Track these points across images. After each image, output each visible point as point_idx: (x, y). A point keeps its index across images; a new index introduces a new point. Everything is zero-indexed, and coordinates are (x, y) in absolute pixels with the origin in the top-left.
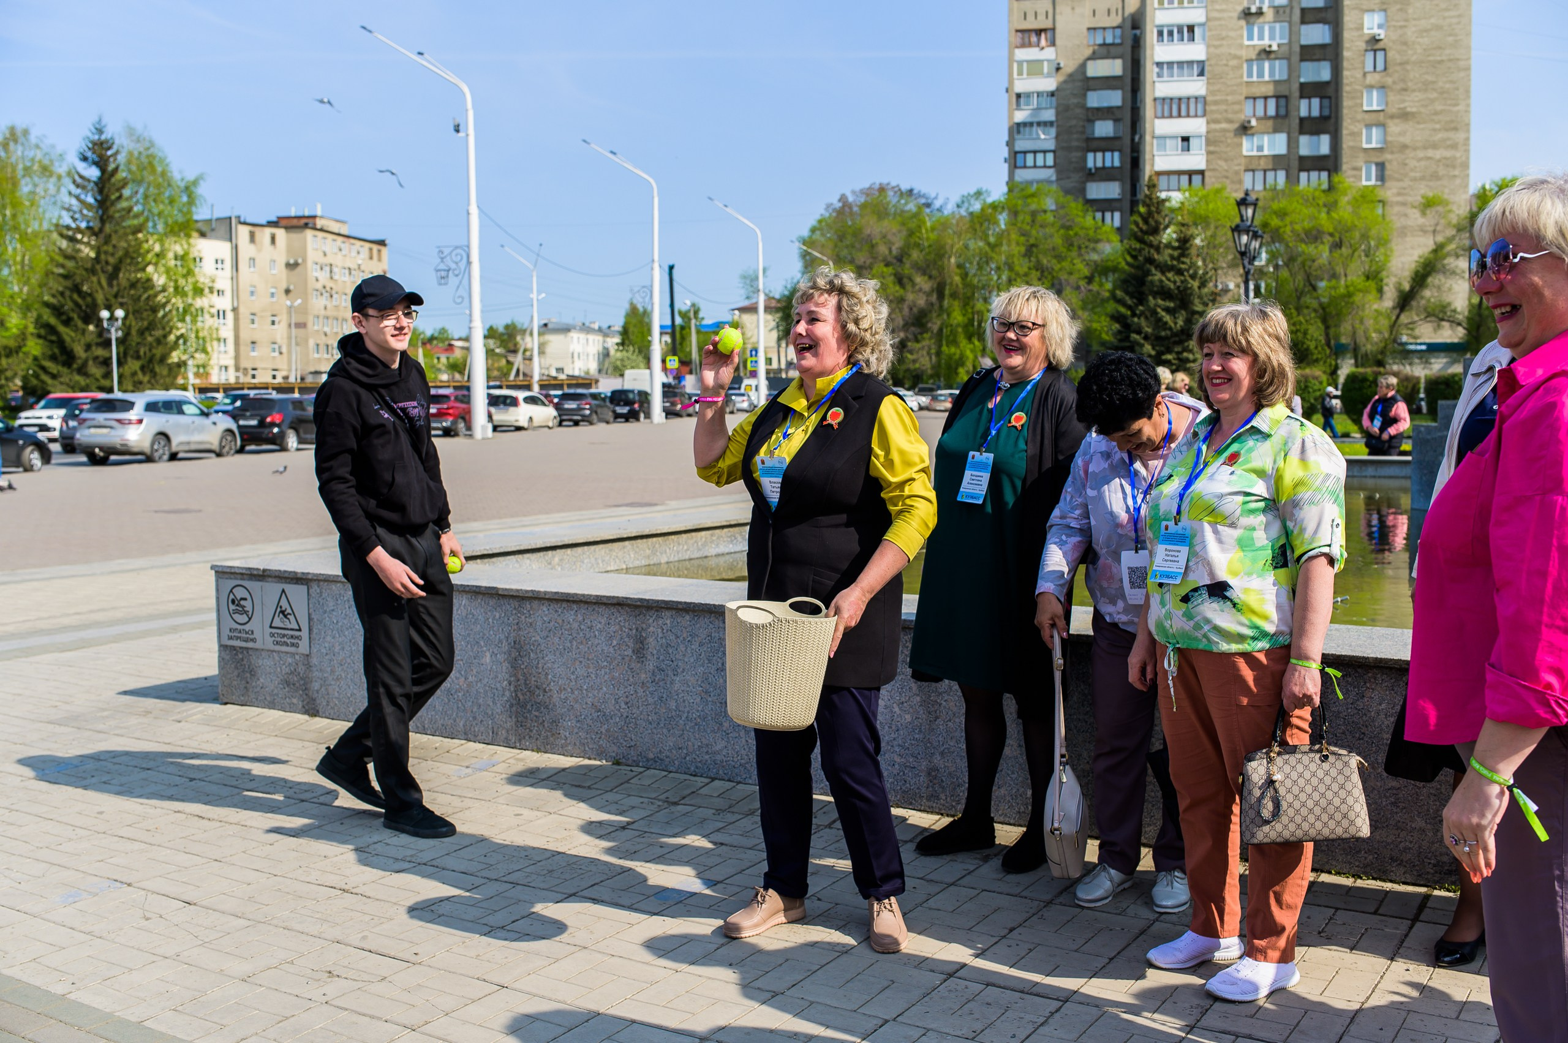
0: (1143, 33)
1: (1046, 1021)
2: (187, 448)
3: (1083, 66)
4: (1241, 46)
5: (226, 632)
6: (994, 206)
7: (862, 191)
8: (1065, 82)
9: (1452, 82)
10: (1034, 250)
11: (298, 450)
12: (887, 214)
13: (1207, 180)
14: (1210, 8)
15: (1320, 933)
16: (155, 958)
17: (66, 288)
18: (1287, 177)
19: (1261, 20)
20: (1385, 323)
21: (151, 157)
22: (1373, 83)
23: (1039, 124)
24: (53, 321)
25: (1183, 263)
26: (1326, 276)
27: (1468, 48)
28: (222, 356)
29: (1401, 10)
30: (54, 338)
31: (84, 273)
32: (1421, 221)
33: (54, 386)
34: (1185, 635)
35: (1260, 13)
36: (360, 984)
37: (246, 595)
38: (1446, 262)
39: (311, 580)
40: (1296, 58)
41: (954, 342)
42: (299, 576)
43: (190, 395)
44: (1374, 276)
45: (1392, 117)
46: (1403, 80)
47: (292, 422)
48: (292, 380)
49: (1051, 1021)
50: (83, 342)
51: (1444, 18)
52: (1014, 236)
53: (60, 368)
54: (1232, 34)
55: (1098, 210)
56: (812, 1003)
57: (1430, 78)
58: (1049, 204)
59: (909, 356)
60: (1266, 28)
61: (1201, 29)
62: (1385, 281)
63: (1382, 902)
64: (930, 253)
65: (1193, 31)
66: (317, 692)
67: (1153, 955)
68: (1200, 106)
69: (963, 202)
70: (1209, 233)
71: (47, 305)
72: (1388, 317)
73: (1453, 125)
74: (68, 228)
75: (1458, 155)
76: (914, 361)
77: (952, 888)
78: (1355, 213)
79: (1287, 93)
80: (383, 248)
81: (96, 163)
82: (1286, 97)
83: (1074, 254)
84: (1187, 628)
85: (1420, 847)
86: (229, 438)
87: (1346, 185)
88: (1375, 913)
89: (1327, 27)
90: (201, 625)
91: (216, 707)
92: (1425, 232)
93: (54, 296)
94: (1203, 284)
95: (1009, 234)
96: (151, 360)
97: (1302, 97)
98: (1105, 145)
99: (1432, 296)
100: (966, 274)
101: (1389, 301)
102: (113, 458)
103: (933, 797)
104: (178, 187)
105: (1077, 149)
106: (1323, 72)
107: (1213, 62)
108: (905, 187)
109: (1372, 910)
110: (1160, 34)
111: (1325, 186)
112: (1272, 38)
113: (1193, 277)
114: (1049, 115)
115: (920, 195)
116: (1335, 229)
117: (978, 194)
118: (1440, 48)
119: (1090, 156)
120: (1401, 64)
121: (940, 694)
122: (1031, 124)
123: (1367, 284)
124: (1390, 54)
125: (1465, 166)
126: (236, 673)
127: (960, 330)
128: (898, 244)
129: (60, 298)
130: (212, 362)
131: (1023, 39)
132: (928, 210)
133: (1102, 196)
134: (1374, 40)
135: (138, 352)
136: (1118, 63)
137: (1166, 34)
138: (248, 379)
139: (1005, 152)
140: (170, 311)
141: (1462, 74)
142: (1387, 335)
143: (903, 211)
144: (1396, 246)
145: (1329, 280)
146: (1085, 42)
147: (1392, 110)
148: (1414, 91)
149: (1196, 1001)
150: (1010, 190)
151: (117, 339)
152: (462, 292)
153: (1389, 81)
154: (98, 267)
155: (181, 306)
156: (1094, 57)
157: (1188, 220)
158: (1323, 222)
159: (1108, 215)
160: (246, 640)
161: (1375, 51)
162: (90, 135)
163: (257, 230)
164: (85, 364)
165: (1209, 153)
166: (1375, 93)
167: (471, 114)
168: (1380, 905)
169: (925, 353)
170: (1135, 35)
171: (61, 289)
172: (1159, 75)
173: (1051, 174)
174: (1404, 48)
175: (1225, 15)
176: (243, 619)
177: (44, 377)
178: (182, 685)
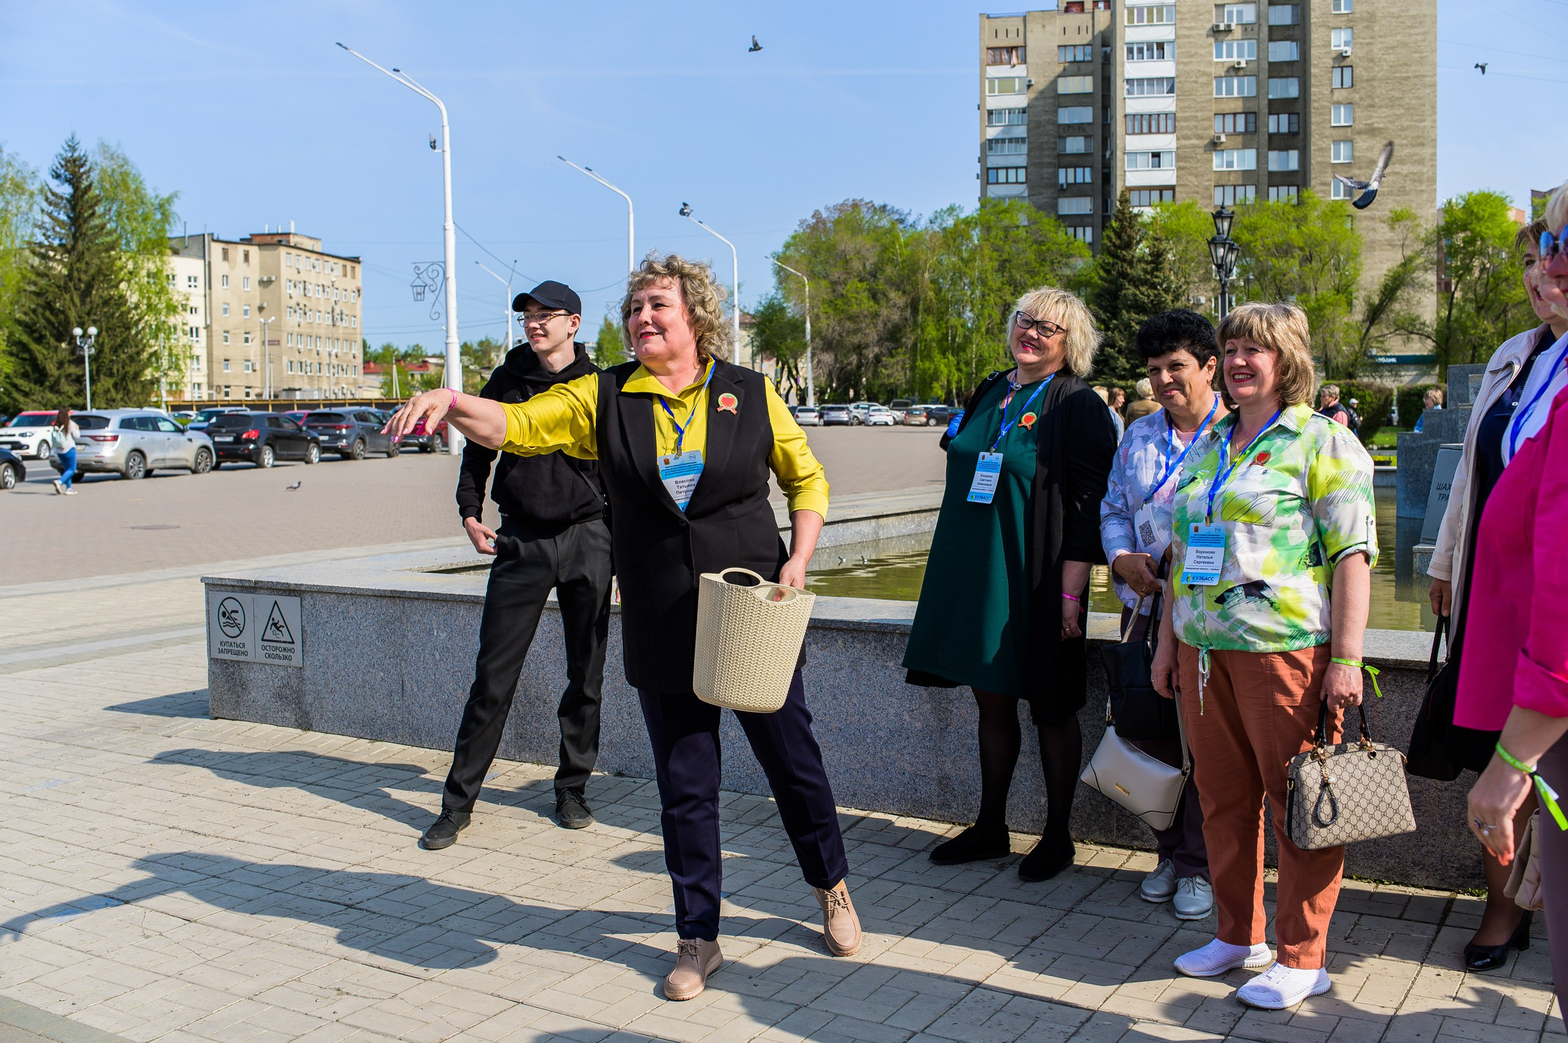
0: (1113, 50)
1: (1077, 1032)
2: (162, 465)
3: (1054, 83)
4: (1210, 63)
5: (216, 645)
6: (967, 222)
7: (835, 208)
8: (1036, 99)
9: (1418, 98)
10: (1007, 264)
11: (274, 466)
12: (861, 231)
13: (1177, 195)
14: (1178, 25)
15: (1346, 939)
16: (156, 977)
17: (38, 305)
18: (1257, 192)
19: (1230, 37)
20: (1355, 336)
21: (124, 175)
22: (1340, 99)
23: (1011, 140)
24: (25, 338)
25: (1157, 277)
26: (1297, 290)
27: (1434, 65)
28: (195, 373)
29: (1367, 27)
30: (26, 356)
31: (56, 290)
32: (1390, 235)
33: (26, 404)
34: (1219, 636)
35: (1228, 30)
36: (371, 1002)
37: (238, 607)
38: (1414, 275)
39: (304, 592)
40: (1264, 75)
41: (929, 357)
42: (292, 587)
43: (163, 412)
44: (1344, 290)
45: (1360, 133)
46: (1370, 97)
47: (268, 439)
48: (266, 396)
49: (1081, 1030)
50: (55, 360)
51: (1410, 35)
52: (986, 251)
53: (32, 386)
54: (1201, 51)
55: (1070, 226)
56: (837, 1015)
57: (1397, 94)
58: (1022, 219)
59: (884, 371)
60: (1235, 45)
61: (1171, 46)
62: (1354, 295)
63: (1406, 906)
64: (903, 268)
65: (1163, 49)
66: (311, 705)
67: (1180, 963)
68: (1170, 122)
69: (936, 218)
70: (1180, 248)
71: (19, 322)
72: (1358, 330)
73: (1419, 141)
74: (41, 245)
75: (1425, 170)
76: (889, 376)
77: (970, 897)
78: (1325, 227)
79: (1256, 110)
80: (356, 265)
81: (69, 181)
82: (1255, 113)
83: (1047, 269)
84: (1222, 629)
85: (1442, 851)
86: (205, 455)
87: (1315, 200)
88: (1400, 918)
89: (1294, 44)
90: (186, 640)
91: (207, 722)
92: (1393, 246)
93: (26, 314)
94: (1176, 298)
95: (982, 250)
96: (124, 378)
97: (1270, 113)
98: (1076, 161)
99: (1402, 310)
100: (940, 290)
101: (1359, 314)
102: (87, 475)
103: (945, 805)
104: (152, 205)
105: (1049, 165)
106: (1291, 89)
107: (1182, 79)
108: (878, 203)
109: (1397, 915)
110: (1130, 51)
111: (1294, 201)
112: (1240, 55)
113: (1167, 291)
114: (1021, 132)
115: (893, 212)
116: (1305, 243)
117: (951, 209)
118: (1406, 64)
119: (1062, 172)
120: (1367, 80)
121: (951, 701)
122: (1003, 141)
123: (1338, 297)
124: (1357, 71)
125: (1432, 180)
126: (227, 687)
127: (934, 345)
128: (872, 260)
129: (32, 315)
130: (185, 380)
131: (994, 56)
132: (901, 226)
133: (1074, 211)
134: (1342, 57)
135: (111, 369)
136: (1089, 80)
137: (1136, 51)
138: (222, 397)
139: (977, 168)
140: (143, 328)
141: (1428, 91)
142: (1357, 349)
143: (876, 227)
144: (1366, 260)
145: (1300, 294)
146: (1056, 60)
147: (1360, 126)
148: (1381, 107)
149: (1228, 1009)
150: (983, 206)
151: (90, 356)
152: (439, 308)
153: (1356, 97)
154: (71, 284)
155: (154, 323)
156: (1064, 74)
157: (1160, 234)
158: (1293, 237)
159: (1080, 230)
160: (237, 653)
161: (1342, 68)
162: (63, 152)
163: (230, 247)
164: (57, 382)
165: (1179, 169)
166: (1342, 109)
167: (447, 130)
168: (1404, 910)
169: (899, 367)
170: (1105, 53)
171: (33, 306)
172: (1129, 92)
173: (1022, 190)
174: (1371, 65)
175: (1194, 32)
176: (234, 631)
177: (16, 395)
178: (170, 700)
